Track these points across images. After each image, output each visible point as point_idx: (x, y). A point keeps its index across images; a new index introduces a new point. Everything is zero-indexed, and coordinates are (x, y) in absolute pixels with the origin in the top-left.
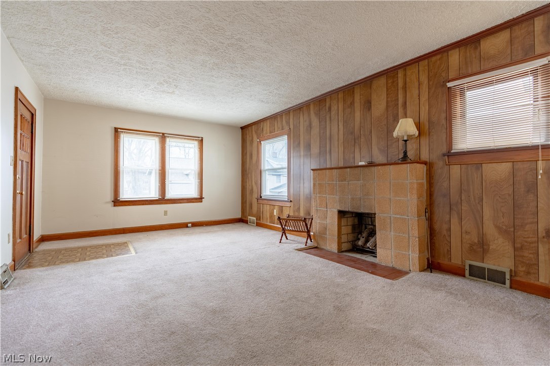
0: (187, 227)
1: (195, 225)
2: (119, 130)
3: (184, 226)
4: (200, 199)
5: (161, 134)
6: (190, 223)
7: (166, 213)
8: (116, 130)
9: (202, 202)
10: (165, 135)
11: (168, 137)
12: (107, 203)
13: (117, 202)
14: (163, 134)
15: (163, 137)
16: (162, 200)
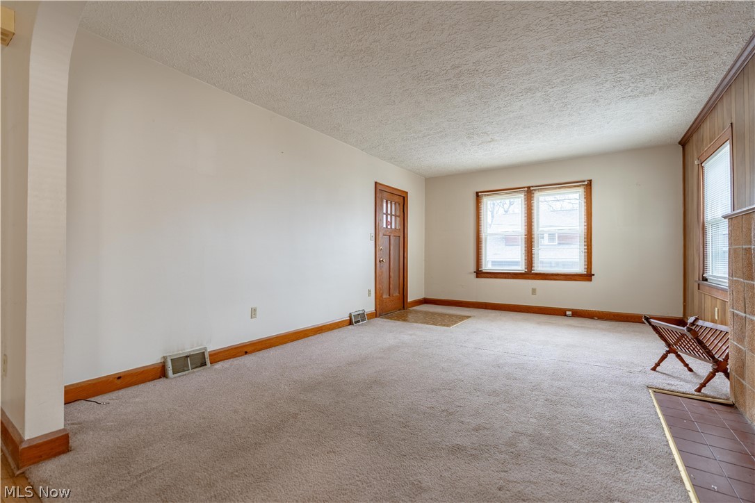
0: (566, 315)
1: (577, 314)
2: (480, 194)
3: (560, 313)
4: (588, 276)
5: (526, 189)
6: (569, 310)
7: (534, 291)
8: (477, 193)
9: (591, 281)
10: (532, 188)
11: (535, 190)
12: (471, 273)
13: (479, 274)
14: (529, 188)
15: (529, 192)
16: (529, 274)
